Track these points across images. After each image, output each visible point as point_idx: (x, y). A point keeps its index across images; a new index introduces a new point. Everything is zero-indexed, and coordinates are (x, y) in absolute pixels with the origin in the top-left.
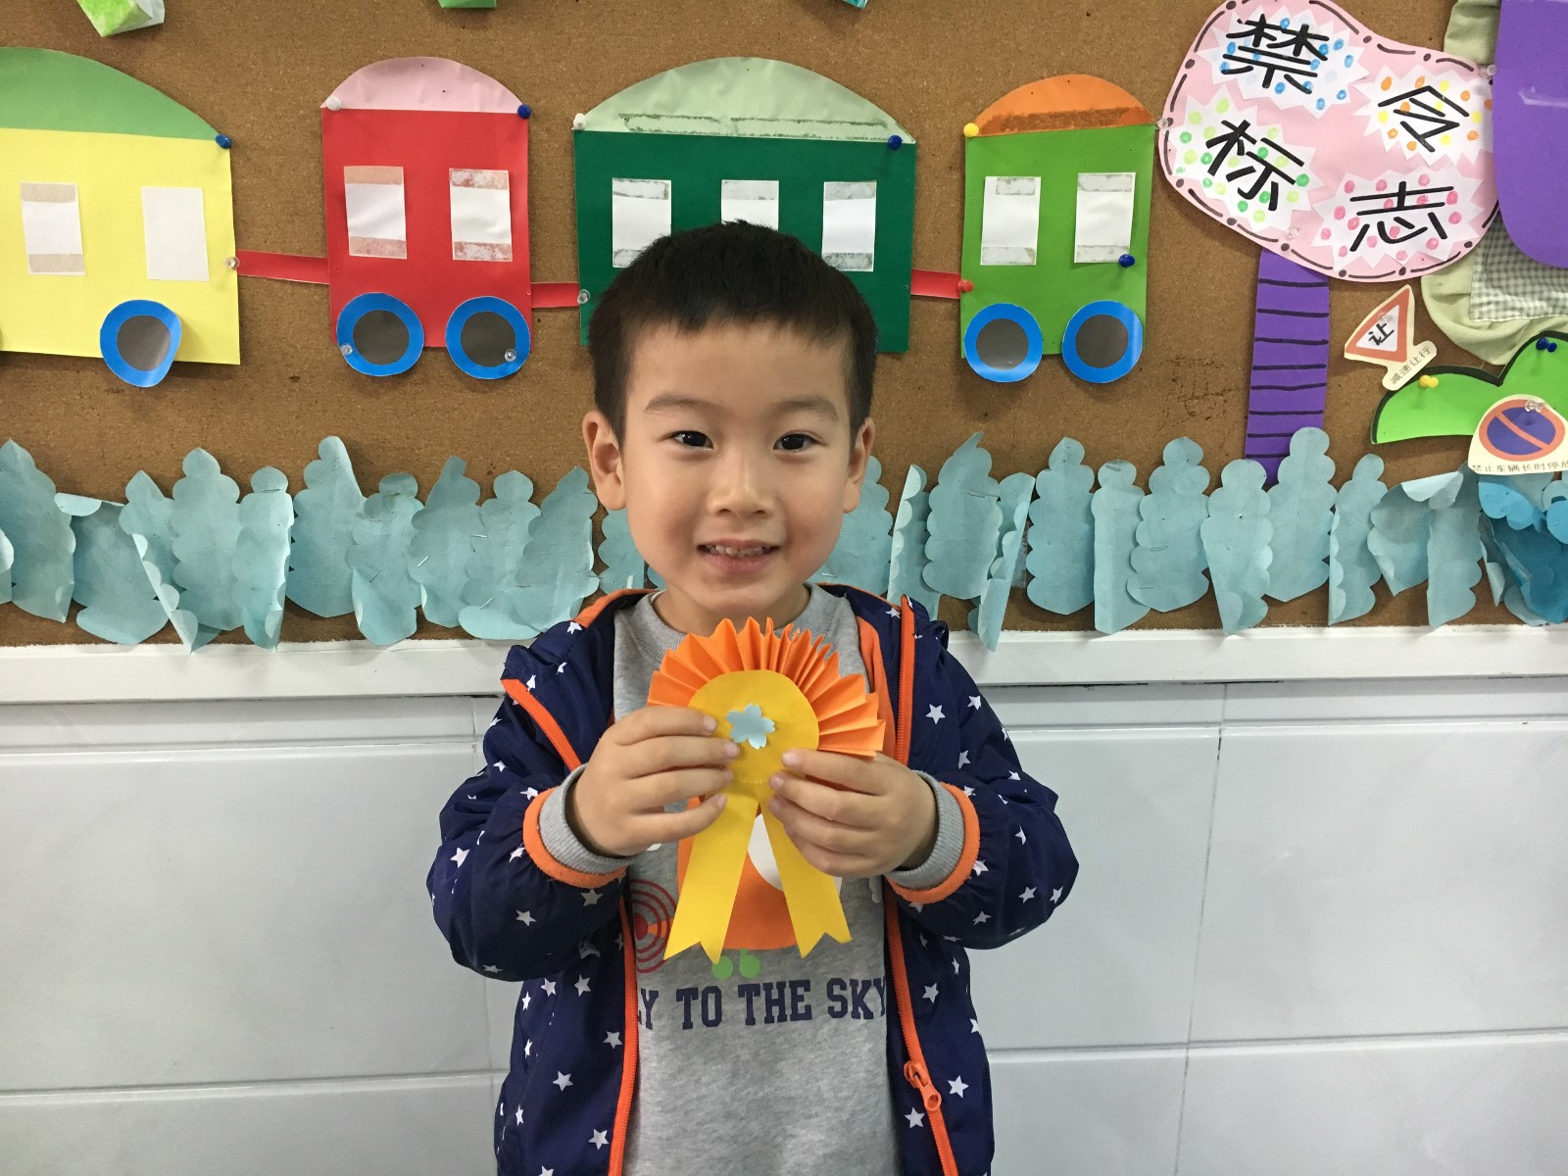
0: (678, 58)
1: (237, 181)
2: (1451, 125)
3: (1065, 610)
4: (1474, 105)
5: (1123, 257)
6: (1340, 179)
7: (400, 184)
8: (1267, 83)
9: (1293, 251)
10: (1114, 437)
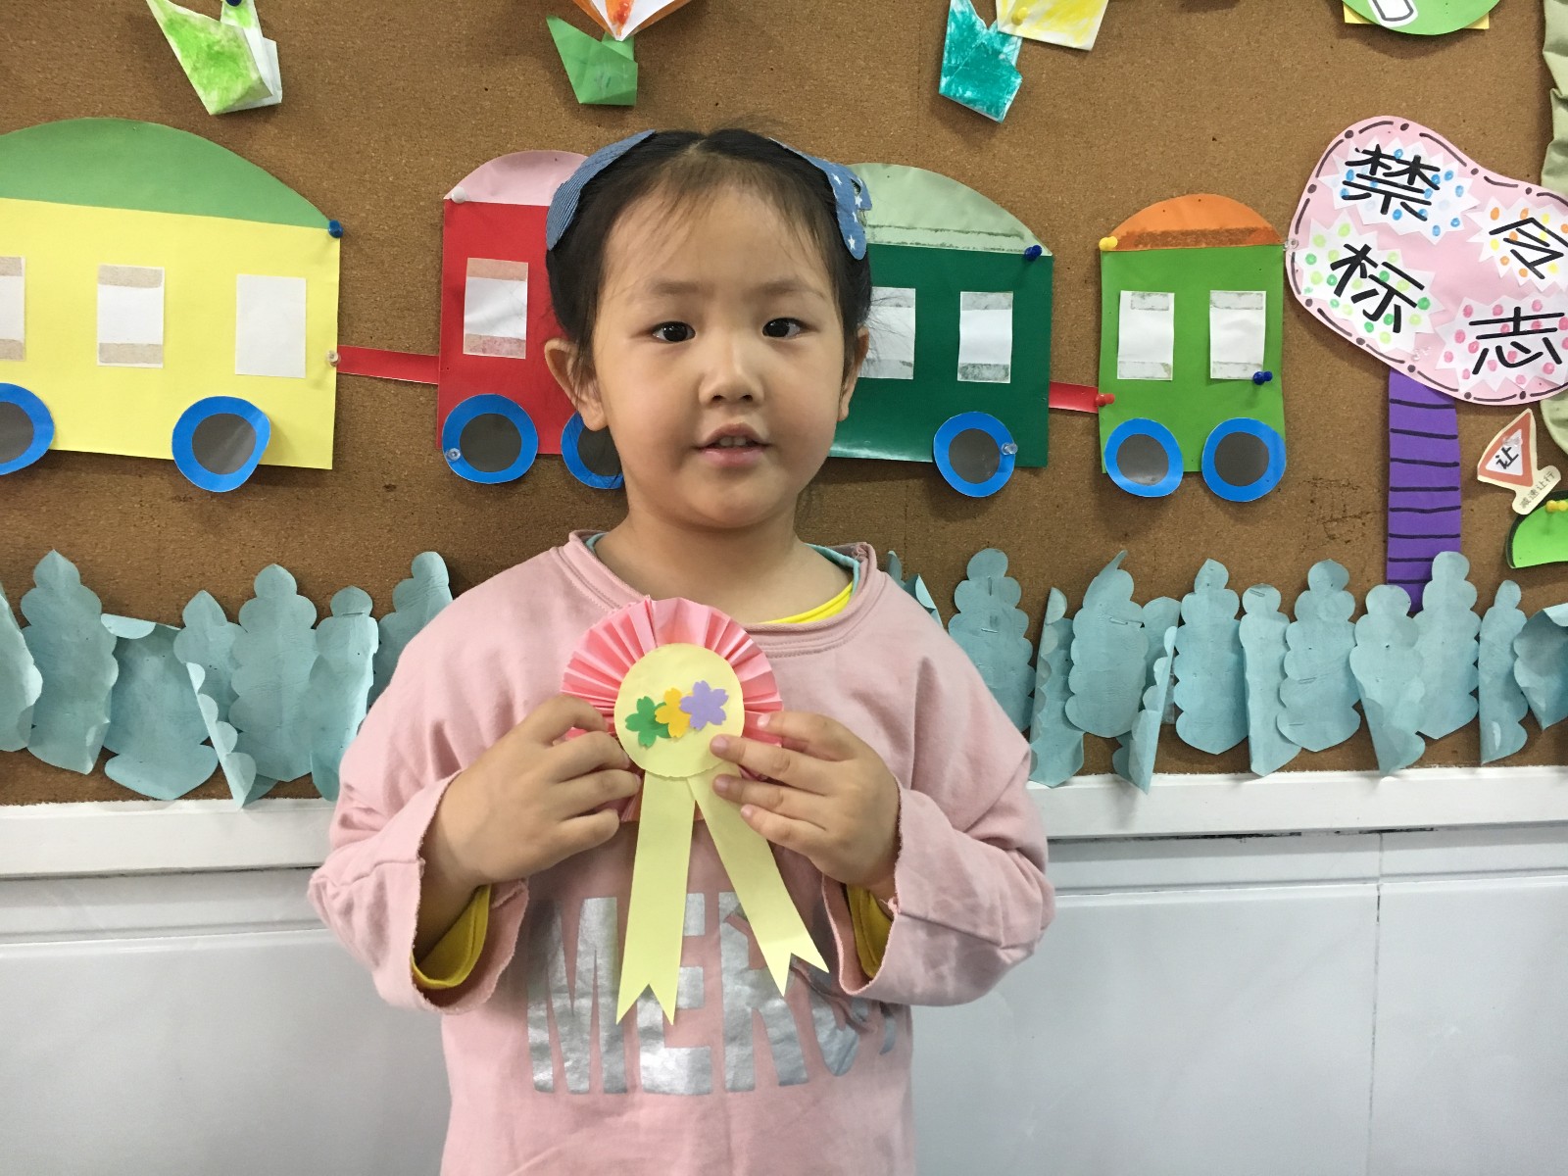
1: (346, 273)
3: (1217, 749)
5: (1257, 374)
6: (1458, 300)
7: (523, 281)
8: (1384, 209)
10: (1256, 561)
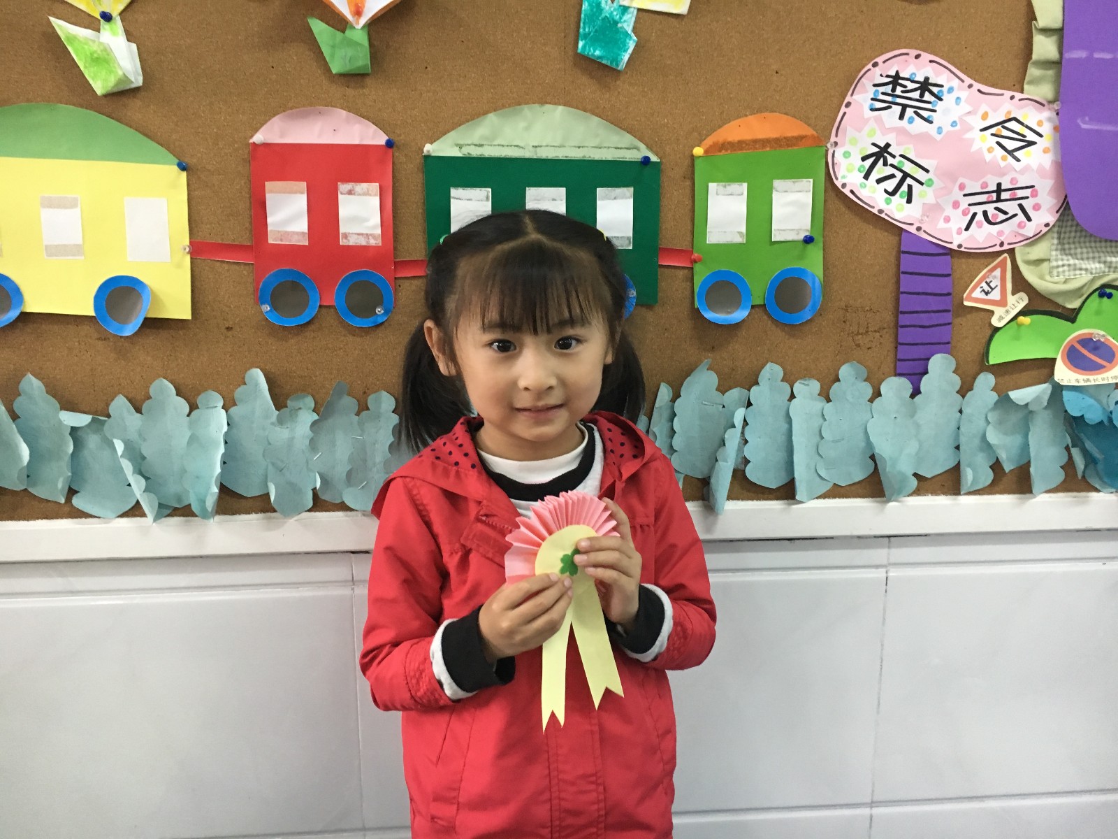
0: (495, 106)
1: (192, 193)
2: (1031, 143)
3: (774, 486)
4: (1046, 129)
5: (806, 237)
6: (954, 181)
7: (302, 193)
8: (901, 117)
9: (925, 231)
10: (803, 363)
